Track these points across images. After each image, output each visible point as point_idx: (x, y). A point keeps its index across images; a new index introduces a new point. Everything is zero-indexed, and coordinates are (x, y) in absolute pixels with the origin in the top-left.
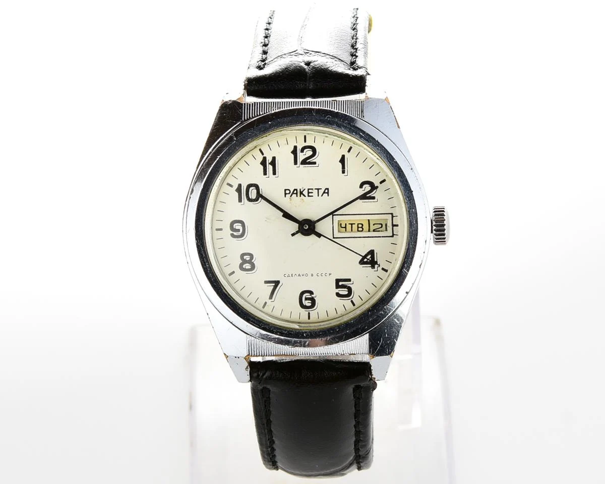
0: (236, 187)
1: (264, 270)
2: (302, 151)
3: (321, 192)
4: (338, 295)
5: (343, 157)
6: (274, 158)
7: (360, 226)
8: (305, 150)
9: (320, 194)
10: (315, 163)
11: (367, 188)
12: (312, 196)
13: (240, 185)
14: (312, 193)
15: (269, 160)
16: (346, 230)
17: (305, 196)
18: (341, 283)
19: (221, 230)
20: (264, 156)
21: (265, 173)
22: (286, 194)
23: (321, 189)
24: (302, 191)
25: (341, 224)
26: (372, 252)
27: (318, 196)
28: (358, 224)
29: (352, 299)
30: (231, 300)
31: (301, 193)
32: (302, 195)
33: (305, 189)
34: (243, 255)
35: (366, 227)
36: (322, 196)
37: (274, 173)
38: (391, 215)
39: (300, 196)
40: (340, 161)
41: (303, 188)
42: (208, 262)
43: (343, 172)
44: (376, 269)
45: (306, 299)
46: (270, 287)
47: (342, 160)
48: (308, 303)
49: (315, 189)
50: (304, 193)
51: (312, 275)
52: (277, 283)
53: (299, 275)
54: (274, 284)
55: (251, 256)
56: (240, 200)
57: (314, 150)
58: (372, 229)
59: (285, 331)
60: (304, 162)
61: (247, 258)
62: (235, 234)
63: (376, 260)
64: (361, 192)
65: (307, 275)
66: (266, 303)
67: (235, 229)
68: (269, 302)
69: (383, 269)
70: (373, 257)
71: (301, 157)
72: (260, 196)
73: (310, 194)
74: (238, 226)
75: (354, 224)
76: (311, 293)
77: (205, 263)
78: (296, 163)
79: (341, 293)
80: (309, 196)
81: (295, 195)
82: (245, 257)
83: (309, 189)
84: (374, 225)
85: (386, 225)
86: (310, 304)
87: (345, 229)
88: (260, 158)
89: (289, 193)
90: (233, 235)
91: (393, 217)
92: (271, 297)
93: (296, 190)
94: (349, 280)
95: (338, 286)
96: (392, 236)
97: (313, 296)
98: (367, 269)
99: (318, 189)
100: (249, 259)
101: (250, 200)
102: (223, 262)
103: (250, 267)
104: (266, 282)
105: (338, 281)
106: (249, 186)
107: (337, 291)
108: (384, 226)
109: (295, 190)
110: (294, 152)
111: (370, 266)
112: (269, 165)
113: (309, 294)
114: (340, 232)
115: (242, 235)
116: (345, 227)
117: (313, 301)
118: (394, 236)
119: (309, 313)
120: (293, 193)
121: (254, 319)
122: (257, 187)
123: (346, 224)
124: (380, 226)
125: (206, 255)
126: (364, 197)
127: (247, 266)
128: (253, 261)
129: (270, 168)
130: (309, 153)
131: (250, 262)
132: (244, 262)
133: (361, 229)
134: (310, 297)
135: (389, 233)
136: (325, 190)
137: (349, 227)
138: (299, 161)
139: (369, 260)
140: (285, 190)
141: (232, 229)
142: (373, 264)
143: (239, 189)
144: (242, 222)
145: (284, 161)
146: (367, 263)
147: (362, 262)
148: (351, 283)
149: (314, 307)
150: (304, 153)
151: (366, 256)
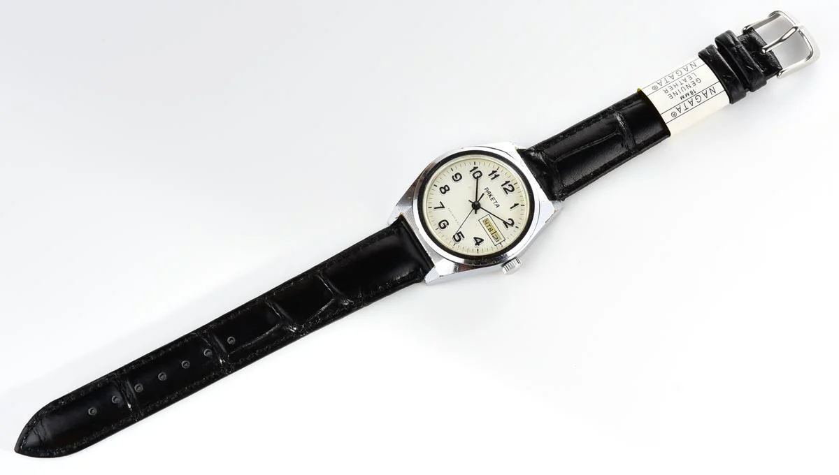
0: (475, 166)
1: (445, 199)
2: (510, 185)
4: (454, 236)
5: (518, 204)
6: (498, 175)
7: (492, 229)
10: (507, 194)
11: (510, 222)
12: (492, 201)
13: (477, 167)
15: (497, 174)
16: (486, 224)
17: (490, 198)
19: (452, 170)
20: (497, 171)
21: (489, 175)
22: (485, 189)
25: (487, 220)
26: (482, 240)
27: (494, 203)
28: (492, 227)
29: (456, 244)
31: (490, 196)
34: (447, 186)
35: (492, 232)
36: (495, 205)
37: (492, 179)
38: (504, 239)
39: (488, 196)
41: (493, 195)
43: (511, 208)
44: (476, 246)
45: (444, 224)
46: (440, 205)
47: (516, 205)
48: (442, 225)
49: (496, 200)
51: (456, 220)
52: (443, 207)
53: (452, 215)
55: (449, 190)
56: (471, 171)
57: (513, 190)
58: (493, 235)
60: (505, 189)
61: (447, 188)
63: (480, 244)
64: (507, 220)
65: (455, 218)
68: (433, 208)
69: (478, 248)
70: (480, 242)
71: (506, 186)
72: (477, 178)
73: (492, 199)
74: (459, 177)
76: (448, 224)
78: (502, 185)
79: (456, 237)
83: (494, 198)
84: (496, 234)
85: (499, 239)
86: (442, 227)
87: (486, 222)
88: (495, 170)
89: (487, 190)
90: (453, 177)
92: (436, 208)
94: (464, 237)
95: (458, 234)
98: (474, 242)
99: (496, 202)
101: (473, 175)
102: (438, 179)
103: (443, 192)
104: (441, 202)
105: (460, 233)
106: (479, 172)
107: (456, 235)
109: (490, 192)
110: (507, 182)
111: (476, 243)
112: (494, 175)
114: (483, 221)
115: (456, 181)
117: (445, 227)
118: (496, 246)
119: (438, 228)
120: (488, 192)
122: (481, 175)
123: (489, 222)
124: (497, 238)
126: (505, 223)
127: (443, 190)
129: (493, 176)
131: (446, 191)
132: (444, 188)
133: (490, 230)
134: (446, 225)
135: (496, 243)
137: (488, 224)
138: (505, 186)
139: (478, 241)
140: (487, 188)
141: (456, 175)
142: (478, 244)
143: (475, 168)
144: (461, 177)
145: (500, 180)
146: (476, 241)
147: (475, 238)
148: (463, 239)
149: (442, 229)
150: (509, 187)
151: (479, 239)
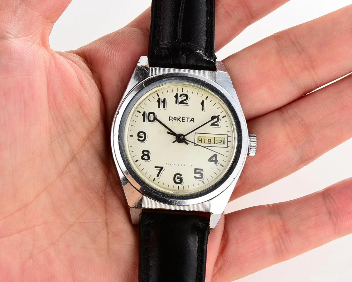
0: (142, 113)
1: (155, 160)
2: (181, 96)
3: (189, 120)
4: (195, 177)
5: (203, 101)
6: (165, 99)
8: (182, 96)
9: (189, 121)
10: (187, 104)
11: (215, 120)
12: (184, 122)
13: (144, 112)
14: (185, 120)
15: (162, 99)
16: (201, 142)
17: (180, 121)
18: (197, 171)
19: (132, 136)
20: (159, 97)
21: (159, 107)
22: (170, 119)
23: (189, 118)
24: (179, 118)
25: (199, 139)
26: (215, 156)
27: (188, 122)
28: (208, 139)
29: (203, 180)
31: (178, 119)
32: (179, 121)
34: (143, 151)
35: (213, 141)
36: (190, 122)
37: (164, 107)
40: (201, 104)
42: (125, 153)
43: (203, 109)
44: (217, 165)
45: (178, 178)
46: (158, 170)
47: (202, 103)
48: (178, 181)
49: (186, 118)
50: (180, 119)
51: (182, 165)
52: (162, 168)
53: (175, 165)
54: (160, 169)
55: (148, 152)
56: (144, 121)
57: (187, 96)
58: (216, 143)
60: (181, 102)
61: (146, 153)
62: (140, 139)
63: (217, 160)
65: (179, 165)
66: (155, 179)
67: (140, 136)
69: (221, 165)
70: (216, 158)
71: (180, 99)
72: (155, 119)
73: (183, 121)
74: (142, 135)
75: (206, 139)
76: (180, 175)
78: (176, 103)
79: (197, 176)
80: (182, 121)
81: (175, 120)
83: (183, 118)
84: (217, 140)
85: (224, 141)
86: (179, 181)
88: (157, 98)
89: (172, 119)
90: (139, 140)
91: (228, 137)
92: (158, 176)
93: (176, 117)
95: (195, 173)
97: (181, 177)
98: (213, 164)
99: (188, 118)
101: (149, 121)
103: (147, 158)
104: (156, 167)
105: (196, 169)
106: (150, 113)
107: (195, 175)
109: (175, 117)
110: (176, 96)
111: (214, 162)
112: (161, 103)
114: (199, 143)
115: (144, 140)
116: (201, 141)
117: (181, 179)
119: (179, 186)
122: (154, 114)
123: (202, 139)
124: (221, 141)
126: (213, 124)
128: (149, 155)
130: (184, 98)
132: (144, 155)
133: (210, 142)
134: (180, 177)
135: (226, 145)
136: (192, 119)
138: (179, 101)
139: (214, 159)
140: (170, 117)
141: (139, 136)
142: (216, 162)
143: (144, 115)
144: (144, 133)
145: (170, 101)
146: (212, 161)
147: (210, 160)
148: (203, 171)
149: (182, 183)
150: (182, 98)
151: (212, 157)
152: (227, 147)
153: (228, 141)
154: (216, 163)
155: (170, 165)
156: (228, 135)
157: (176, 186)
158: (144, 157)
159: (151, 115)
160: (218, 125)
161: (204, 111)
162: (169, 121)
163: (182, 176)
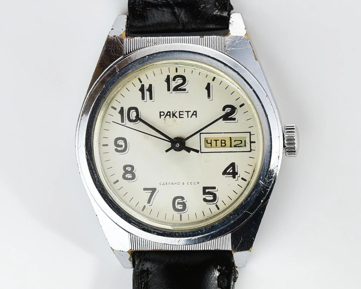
0: (119, 109)
1: (143, 179)
2: (174, 79)
3: (190, 114)
4: (205, 200)
5: (209, 84)
6: (150, 86)
7: (223, 142)
8: (177, 79)
10: (185, 90)
11: (229, 110)
12: (183, 117)
13: (122, 109)
14: (183, 115)
15: (146, 87)
16: (211, 146)
17: (177, 117)
18: (207, 191)
19: (107, 145)
20: (142, 84)
21: (143, 98)
22: (160, 115)
23: (190, 111)
24: (174, 113)
25: (207, 140)
26: (233, 165)
27: (188, 117)
28: (221, 140)
29: (217, 204)
30: (116, 205)
31: (174, 115)
32: (174, 117)
33: (177, 112)
34: (125, 167)
35: (228, 143)
36: (191, 117)
37: (151, 98)
38: (249, 133)
39: (173, 117)
40: (206, 88)
41: (175, 111)
42: (96, 174)
43: (209, 96)
44: (236, 179)
45: (179, 203)
46: (148, 194)
47: (208, 87)
48: (179, 207)
49: (185, 111)
50: (175, 114)
51: (183, 184)
52: (154, 190)
54: (151, 191)
55: (132, 167)
56: (123, 121)
57: (184, 78)
58: (233, 145)
59: (161, 231)
60: (176, 89)
61: (129, 169)
62: (119, 149)
63: (236, 171)
64: (224, 113)
65: (179, 183)
66: (145, 207)
67: (119, 144)
68: (147, 205)
69: (242, 179)
70: (234, 169)
71: (173, 84)
72: (138, 118)
73: (181, 116)
74: (121, 142)
75: (218, 140)
76: (182, 198)
77: (93, 174)
78: (169, 90)
79: (207, 198)
80: (180, 117)
81: (169, 116)
82: (127, 169)
83: (180, 112)
84: (235, 141)
85: (245, 141)
86: (182, 208)
87: (210, 144)
88: (139, 86)
89: (164, 115)
90: (116, 150)
91: (250, 135)
92: (149, 202)
93: (170, 112)
94: (214, 188)
95: (205, 193)
96: (250, 151)
97: (184, 201)
98: (230, 178)
99: (188, 112)
100: (130, 170)
101: (130, 121)
102: (109, 172)
103: (131, 177)
104: (145, 189)
105: (205, 188)
106: (130, 109)
107: (204, 196)
108: (243, 143)
109: (168, 112)
110: (168, 80)
111: (232, 176)
112: (146, 91)
113: (181, 200)
114: (206, 147)
115: (125, 150)
116: (211, 143)
117: (184, 205)
118: (252, 151)
119: (181, 215)
120: (167, 115)
121: (135, 221)
122: (136, 109)
123: (211, 140)
124: (240, 142)
125: (94, 168)
127: (129, 176)
128: (133, 172)
129: (147, 94)
130: (180, 81)
131: (132, 172)
132: (126, 172)
133: (224, 145)
134: (182, 202)
137: (214, 143)
138: (172, 87)
139: (231, 171)
140: (160, 112)
141: (116, 145)
142: (234, 174)
143: (121, 112)
144: (124, 140)
145: (159, 87)
146: (229, 174)
147: (225, 173)
148: (216, 190)
149: (185, 210)
150: (176, 81)
151: (228, 168)
152: (249, 150)
153: (251, 142)
154: (234, 177)
155: (165, 184)
156: (250, 133)
157: (177, 214)
158: (126, 176)
159: (132, 111)
160: (234, 119)
161: (211, 99)
162: (160, 118)
163: (184, 199)
